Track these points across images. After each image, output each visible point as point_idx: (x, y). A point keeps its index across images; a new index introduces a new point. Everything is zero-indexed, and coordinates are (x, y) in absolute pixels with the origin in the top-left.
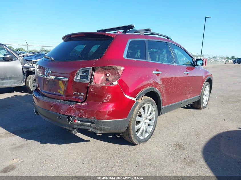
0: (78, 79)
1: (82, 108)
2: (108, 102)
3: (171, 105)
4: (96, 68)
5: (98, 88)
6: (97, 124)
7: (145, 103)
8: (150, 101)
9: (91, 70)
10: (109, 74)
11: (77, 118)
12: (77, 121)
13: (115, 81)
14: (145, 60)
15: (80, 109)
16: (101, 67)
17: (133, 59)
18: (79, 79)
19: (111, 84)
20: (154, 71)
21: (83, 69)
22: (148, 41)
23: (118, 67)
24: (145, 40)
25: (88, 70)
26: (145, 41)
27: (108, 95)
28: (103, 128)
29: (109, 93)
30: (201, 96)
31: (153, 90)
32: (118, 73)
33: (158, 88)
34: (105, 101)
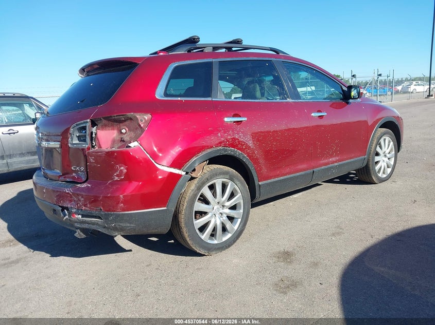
0: (74, 142)
1: (81, 193)
2: (122, 180)
3: (282, 178)
4: (97, 121)
5: (100, 156)
6: (106, 219)
7: (211, 178)
8: (224, 173)
9: (89, 124)
10: (126, 130)
11: (75, 210)
12: (76, 216)
13: (133, 142)
14: (209, 99)
15: (78, 195)
16: (104, 118)
17: (179, 99)
18: (77, 142)
19: (127, 147)
20: (226, 117)
21: (77, 125)
22: (219, 62)
23: (138, 116)
24: (214, 60)
25: (84, 125)
26: (211, 63)
27: (120, 167)
28: (119, 225)
29: (121, 163)
30: (369, 157)
31: (225, 152)
32: (140, 125)
33: (238, 149)
34: (116, 178)
